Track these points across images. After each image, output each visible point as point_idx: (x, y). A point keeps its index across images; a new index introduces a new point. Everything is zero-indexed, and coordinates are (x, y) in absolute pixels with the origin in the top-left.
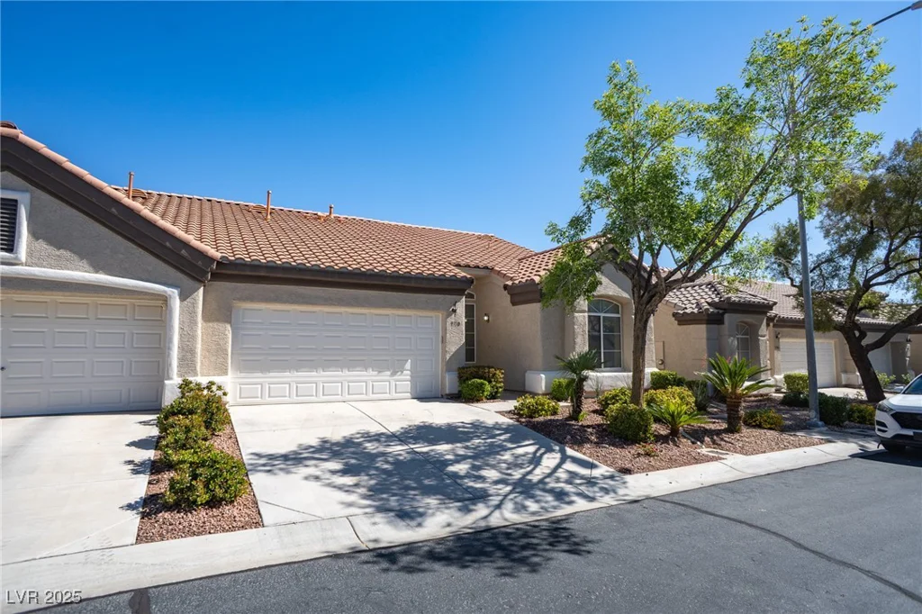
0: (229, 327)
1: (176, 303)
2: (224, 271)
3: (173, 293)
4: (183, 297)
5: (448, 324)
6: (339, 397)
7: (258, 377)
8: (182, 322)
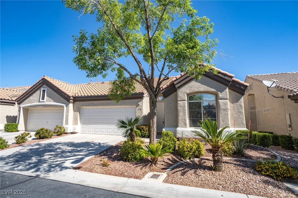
0: (78, 113)
1: (65, 108)
2: (76, 99)
3: (64, 105)
4: (67, 106)
5: (137, 109)
6: (111, 133)
7: (86, 126)
8: (66, 112)
